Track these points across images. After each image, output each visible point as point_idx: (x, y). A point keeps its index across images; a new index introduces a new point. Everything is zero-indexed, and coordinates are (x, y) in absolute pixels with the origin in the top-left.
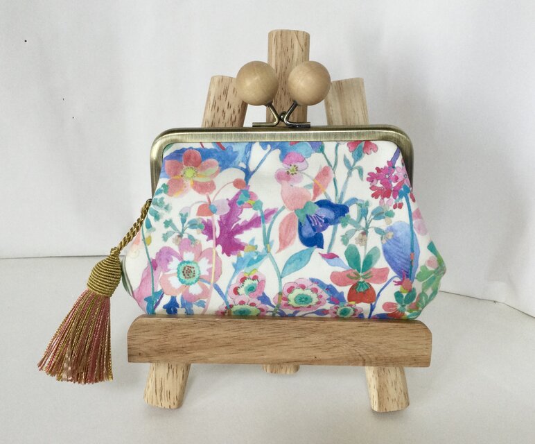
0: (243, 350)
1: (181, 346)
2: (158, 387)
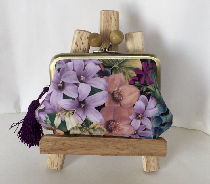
1: (62, 148)
2: (52, 161)
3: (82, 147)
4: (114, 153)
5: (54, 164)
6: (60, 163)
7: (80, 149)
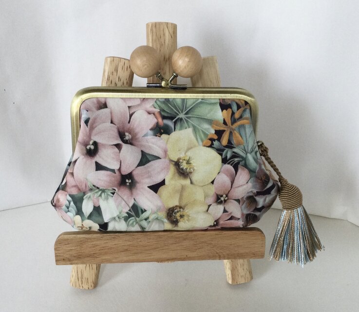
0: (136, 253)
1: (93, 253)
2: (80, 276)
3: (126, 250)
4: (179, 257)
5: (82, 281)
6: (92, 278)
7: (122, 253)
